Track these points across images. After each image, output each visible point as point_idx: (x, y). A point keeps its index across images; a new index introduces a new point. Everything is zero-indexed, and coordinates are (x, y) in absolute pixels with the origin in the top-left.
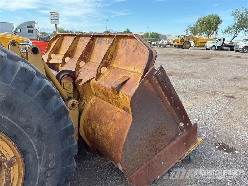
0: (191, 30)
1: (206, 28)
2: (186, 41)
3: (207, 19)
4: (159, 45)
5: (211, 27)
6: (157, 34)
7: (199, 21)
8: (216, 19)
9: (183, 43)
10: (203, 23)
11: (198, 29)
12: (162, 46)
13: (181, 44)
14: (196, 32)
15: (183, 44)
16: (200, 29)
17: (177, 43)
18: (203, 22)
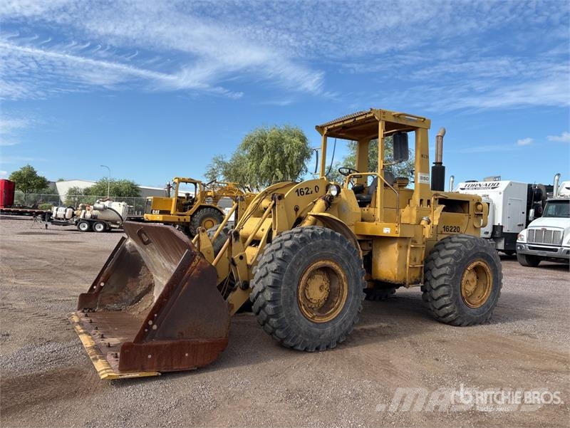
0: (226, 174)
1: (270, 168)
2: (201, 207)
3: (271, 138)
4: (85, 220)
5: (285, 165)
6: (132, 184)
7: (246, 146)
8: (296, 140)
9: (190, 212)
10: (261, 150)
11: (248, 167)
12: (100, 227)
13: (182, 219)
14: (241, 177)
15: (188, 219)
16: (253, 167)
17: (162, 212)
18: (260, 147)
